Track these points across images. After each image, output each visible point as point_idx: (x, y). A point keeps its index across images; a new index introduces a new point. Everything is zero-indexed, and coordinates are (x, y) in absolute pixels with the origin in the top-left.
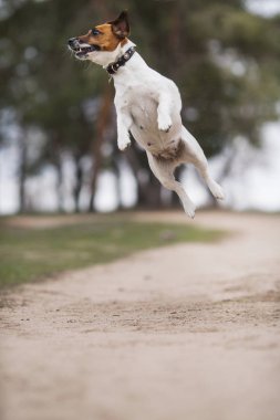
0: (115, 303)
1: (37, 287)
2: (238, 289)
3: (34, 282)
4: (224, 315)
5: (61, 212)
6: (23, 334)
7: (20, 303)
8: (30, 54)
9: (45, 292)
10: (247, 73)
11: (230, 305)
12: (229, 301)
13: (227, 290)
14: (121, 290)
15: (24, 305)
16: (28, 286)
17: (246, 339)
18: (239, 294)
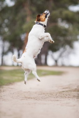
0: (29, 92)
1: (7, 87)
2: (67, 88)
3: (6, 85)
4: (63, 95)
5: (13, 66)
6: (4, 100)
7: (3, 91)
8: (6, 21)
9: (9, 88)
10: (69, 27)
11: (64, 92)
12: (64, 91)
13: (64, 88)
14: (31, 88)
15: (3, 92)
16: (4, 86)
17: (67, 103)
18: (67, 90)
